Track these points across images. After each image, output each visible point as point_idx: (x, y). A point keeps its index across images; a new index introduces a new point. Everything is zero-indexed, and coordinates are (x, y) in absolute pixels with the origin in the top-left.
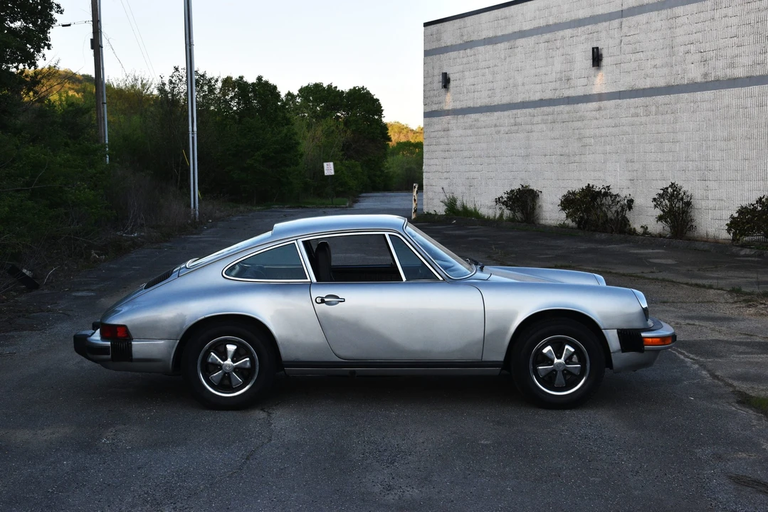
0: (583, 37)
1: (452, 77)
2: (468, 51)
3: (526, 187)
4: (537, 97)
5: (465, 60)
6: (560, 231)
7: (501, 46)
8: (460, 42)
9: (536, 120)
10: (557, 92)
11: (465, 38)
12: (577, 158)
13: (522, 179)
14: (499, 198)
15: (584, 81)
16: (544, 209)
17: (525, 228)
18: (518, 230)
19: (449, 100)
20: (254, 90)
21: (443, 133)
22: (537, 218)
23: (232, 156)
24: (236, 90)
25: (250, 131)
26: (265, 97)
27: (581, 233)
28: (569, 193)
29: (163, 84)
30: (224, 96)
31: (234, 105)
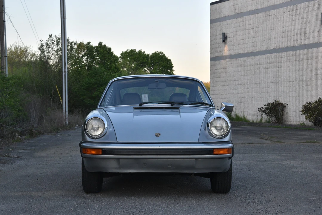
0: (315, 7)
1: (228, 35)
2: (239, 19)
3: (278, 101)
4: (284, 45)
5: (237, 25)
6: (301, 127)
7: (260, 15)
8: (234, 13)
9: (283, 59)
10: (298, 42)
11: (237, 11)
12: (311, 83)
13: (275, 97)
14: (261, 109)
15: (315, 34)
16: (290, 115)
17: (278, 127)
18: (273, 127)
19: (226, 50)
20: (97, 51)
21: (222, 70)
22: (285, 121)
23: (85, 90)
24: (86, 50)
25: (96, 74)
26: (104, 54)
27: (316, 128)
28: (307, 103)
29: (42, 45)
30: (79, 54)
31: (84, 60)
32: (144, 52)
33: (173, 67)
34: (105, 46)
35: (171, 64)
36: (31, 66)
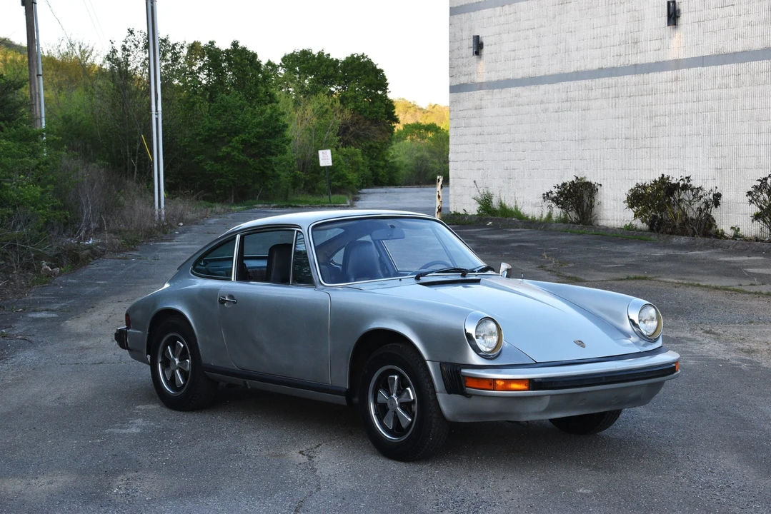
1: (485, 41)
2: (507, 8)
3: (582, 179)
4: (595, 65)
5: (502, 19)
6: (626, 235)
9: (593, 94)
10: (622, 58)
12: (647, 142)
13: (576, 170)
14: (547, 194)
15: (657, 44)
16: (605, 207)
17: (581, 231)
18: (572, 233)
19: (482, 71)
20: (228, 59)
21: (474, 112)
22: (596, 219)
23: (203, 142)
24: (206, 58)
25: (225, 111)
26: (242, 67)
27: (654, 237)
28: (638, 186)
29: (114, 51)
30: (191, 66)
31: (203, 78)
32: (329, 55)
33: (387, 84)
34: (244, 49)
35: (384, 78)
36: (91, 93)
